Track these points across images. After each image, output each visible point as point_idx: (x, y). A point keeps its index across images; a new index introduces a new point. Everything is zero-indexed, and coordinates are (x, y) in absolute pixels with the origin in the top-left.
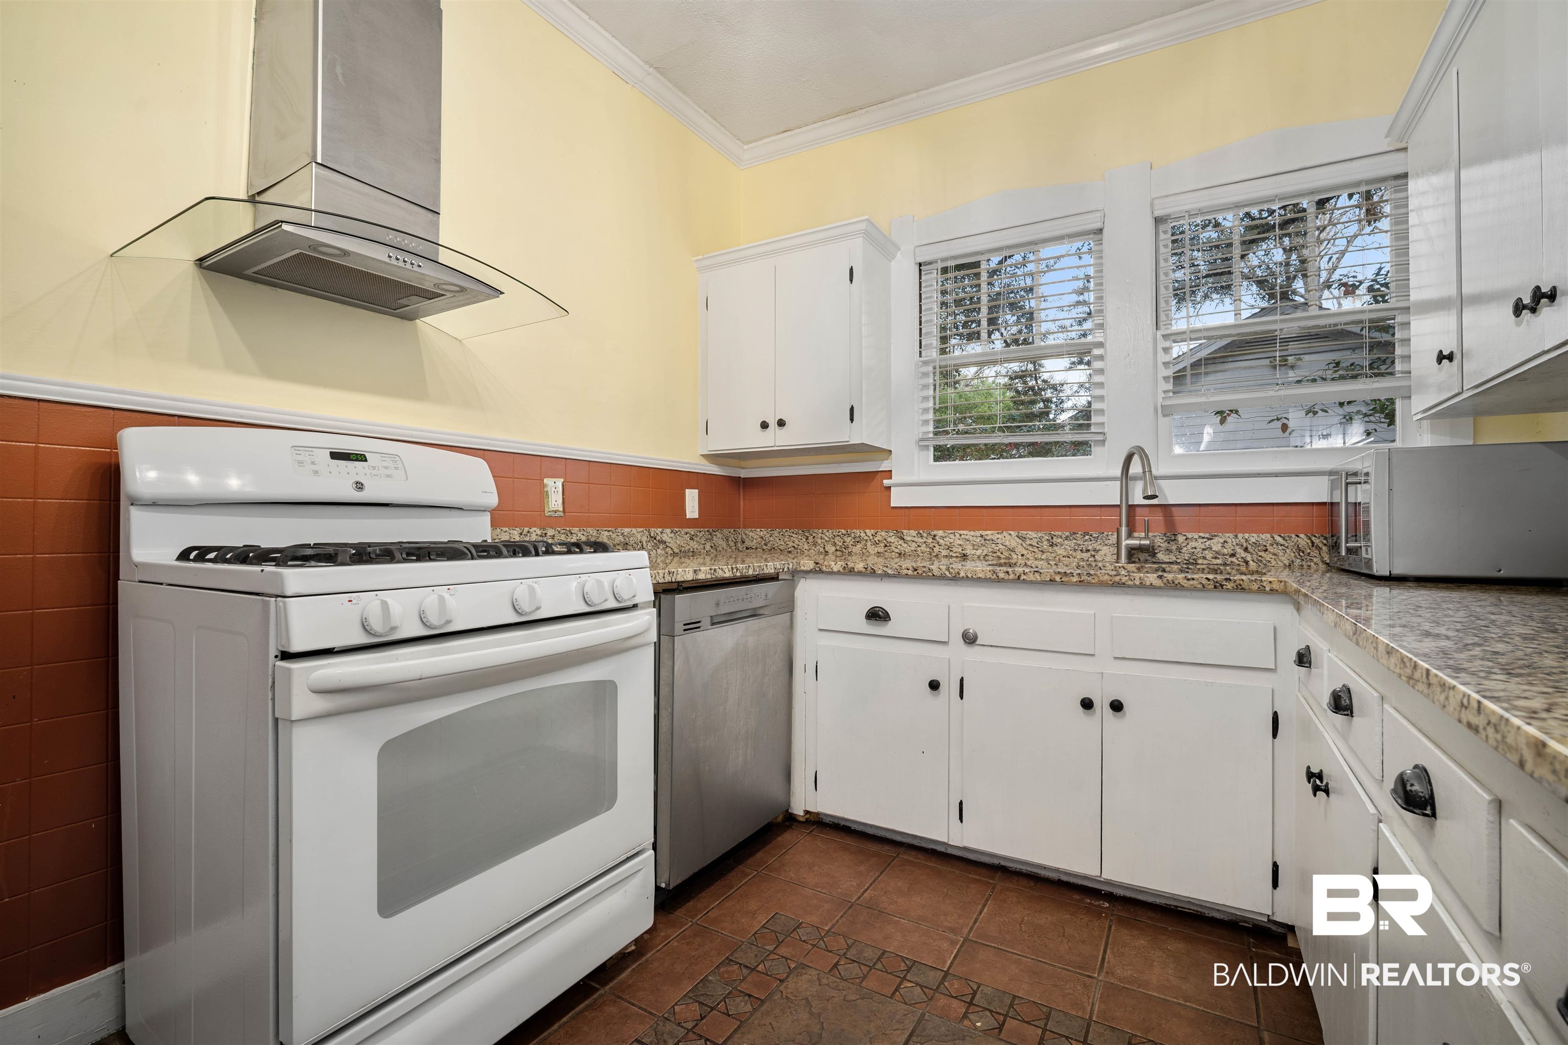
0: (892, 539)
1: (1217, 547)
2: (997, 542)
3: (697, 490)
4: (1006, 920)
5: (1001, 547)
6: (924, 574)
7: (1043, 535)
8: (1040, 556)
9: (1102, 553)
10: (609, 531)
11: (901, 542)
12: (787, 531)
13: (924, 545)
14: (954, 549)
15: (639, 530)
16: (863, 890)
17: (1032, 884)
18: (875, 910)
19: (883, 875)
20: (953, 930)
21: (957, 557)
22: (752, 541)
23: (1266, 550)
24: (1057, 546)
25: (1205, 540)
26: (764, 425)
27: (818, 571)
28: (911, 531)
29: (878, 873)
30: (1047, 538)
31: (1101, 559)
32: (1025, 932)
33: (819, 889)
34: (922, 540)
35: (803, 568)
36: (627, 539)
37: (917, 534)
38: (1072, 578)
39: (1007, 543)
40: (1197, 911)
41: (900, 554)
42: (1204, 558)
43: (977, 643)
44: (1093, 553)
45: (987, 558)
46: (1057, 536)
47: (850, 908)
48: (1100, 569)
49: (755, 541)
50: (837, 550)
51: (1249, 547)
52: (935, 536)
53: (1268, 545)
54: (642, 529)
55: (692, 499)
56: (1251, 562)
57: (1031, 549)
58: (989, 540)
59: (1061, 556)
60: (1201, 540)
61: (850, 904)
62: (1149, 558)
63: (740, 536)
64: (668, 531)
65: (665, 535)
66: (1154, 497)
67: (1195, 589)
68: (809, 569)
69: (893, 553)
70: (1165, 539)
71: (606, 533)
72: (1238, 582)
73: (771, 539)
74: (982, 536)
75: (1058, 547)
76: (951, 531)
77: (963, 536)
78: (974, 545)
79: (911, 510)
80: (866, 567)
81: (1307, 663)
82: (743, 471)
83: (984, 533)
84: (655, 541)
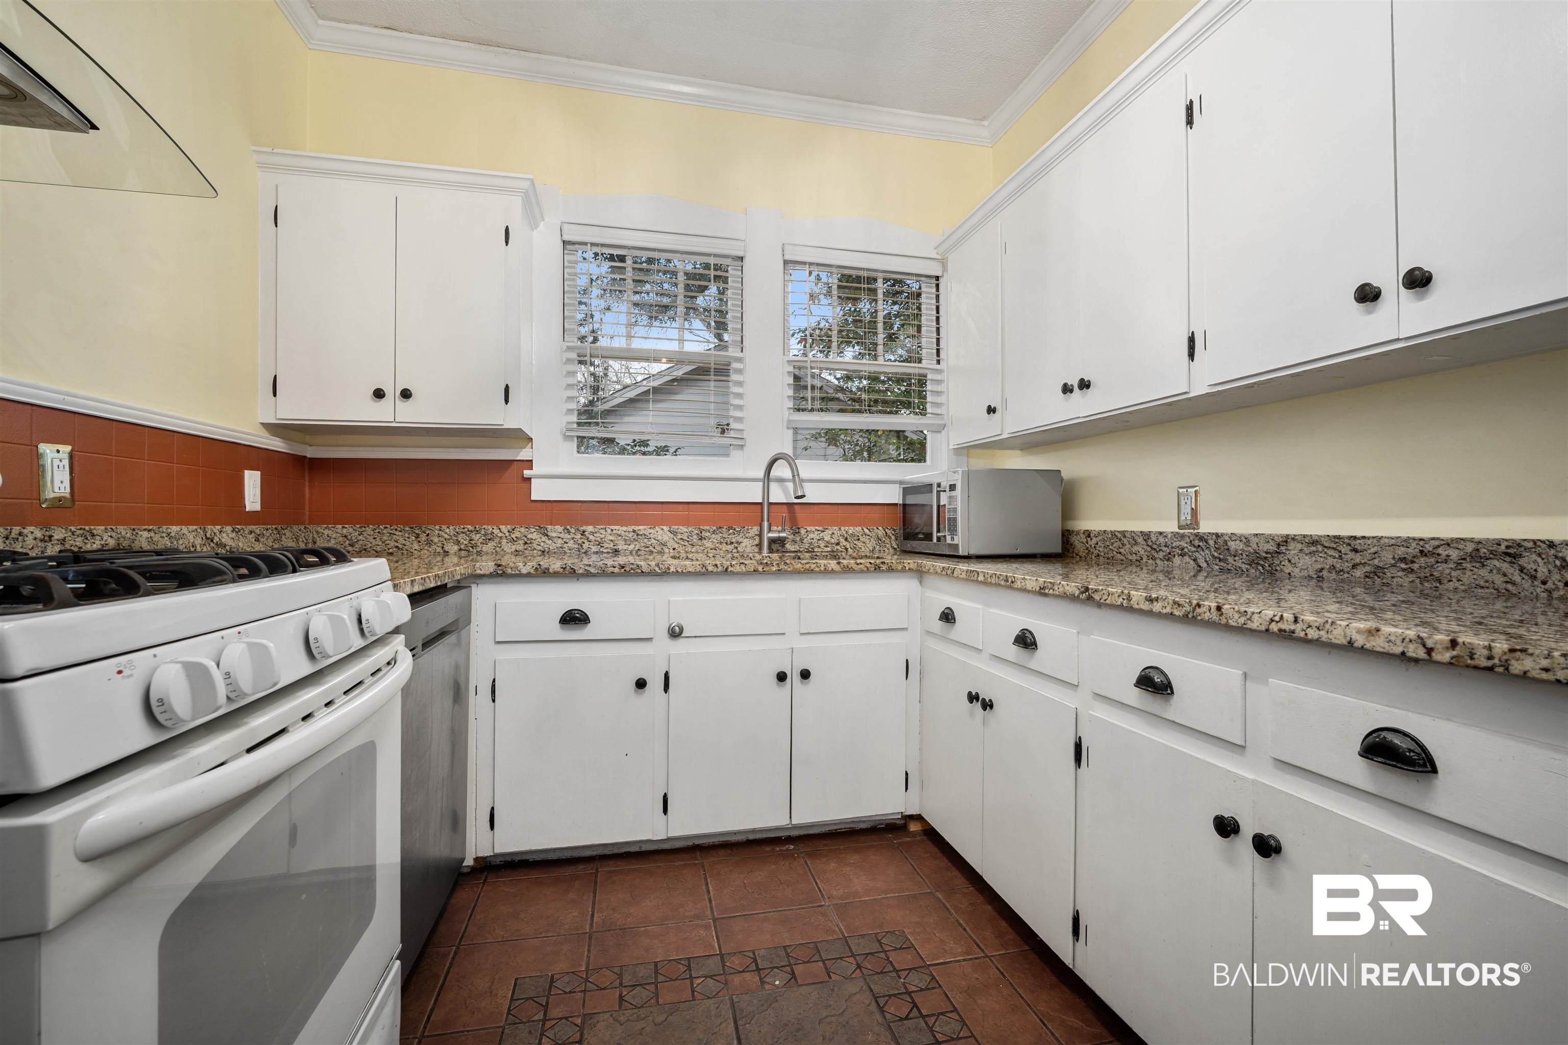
0: (534, 536)
1: (827, 538)
2: (649, 536)
3: (259, 473)
4: (733, 889)
5: (653, 541)
6: (632, 571)
7: (693, 530)
8: (690, 550)
9: (743, 545)
10: (149, 531)
11: (544, 538)
12: (386, 528)
13: (572, 541)
14: (606, 545)
15: (192, 528)
16: (589, 917)
17: (729, 852)
18: (615, 930)
19: (597, 894)
20: (697, 917)
21: (608, 553)
22: (329, 541)
23: (859, 540)
24: (705, 539)
25: (820, 532)
26: (379, 394)
27: (501, 575)
28: (557, 527)
29: (592, 894)
30: (697, 532)
31: (742, 550)
32: (753, 892)
33: (543, 935)
34: (569, 536)
35: (478, 572)
36: (175, 543)
37: (564, 530)
38: (772, 567)
39: (659, 538)
40: (850, 828)
41: (543, 552)
42: (819, 547)
43: (682, 635)
44: (736, 545)
45: (639, 553)
46: (706, 531)
47: (590, 938)
48: (751, 559)
49: (333, 541)
50: (461, 550)
51: (848, 537)
52: (584, 532)
53: (860, 535)
54: (195, 527)
55: (252, 481)
56: (849, 549)
57: (682, 543)
58: (641, 535)
59: (708, 549)
60: (817, 533)
61: (588, 935)
62: (779, 548)
63: (311, 536)
64: (229, 529)
65: (224, 535)
66: (803, 496)
67: (862, 571)
68: (488, 573)
69: (535, 551)
70: (792, 531)
71: (145, 534)
72: (890, 564)
73: (361, 537)
74: (634, 531)
75: (707, 541)
76: (602, 527)
77: (614, 531)
78: (625, 540)
79: (554, 504)
80: (564, 566)
81: (952, 619)
82: (310, 448)
83: (636, 528)
84: (212, 544)
